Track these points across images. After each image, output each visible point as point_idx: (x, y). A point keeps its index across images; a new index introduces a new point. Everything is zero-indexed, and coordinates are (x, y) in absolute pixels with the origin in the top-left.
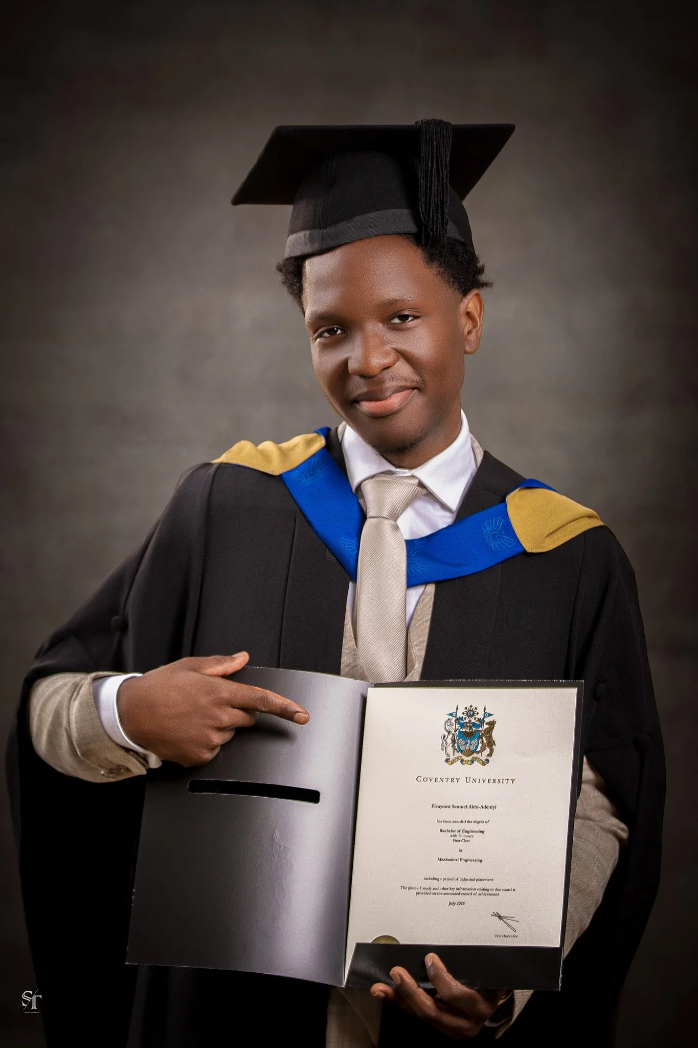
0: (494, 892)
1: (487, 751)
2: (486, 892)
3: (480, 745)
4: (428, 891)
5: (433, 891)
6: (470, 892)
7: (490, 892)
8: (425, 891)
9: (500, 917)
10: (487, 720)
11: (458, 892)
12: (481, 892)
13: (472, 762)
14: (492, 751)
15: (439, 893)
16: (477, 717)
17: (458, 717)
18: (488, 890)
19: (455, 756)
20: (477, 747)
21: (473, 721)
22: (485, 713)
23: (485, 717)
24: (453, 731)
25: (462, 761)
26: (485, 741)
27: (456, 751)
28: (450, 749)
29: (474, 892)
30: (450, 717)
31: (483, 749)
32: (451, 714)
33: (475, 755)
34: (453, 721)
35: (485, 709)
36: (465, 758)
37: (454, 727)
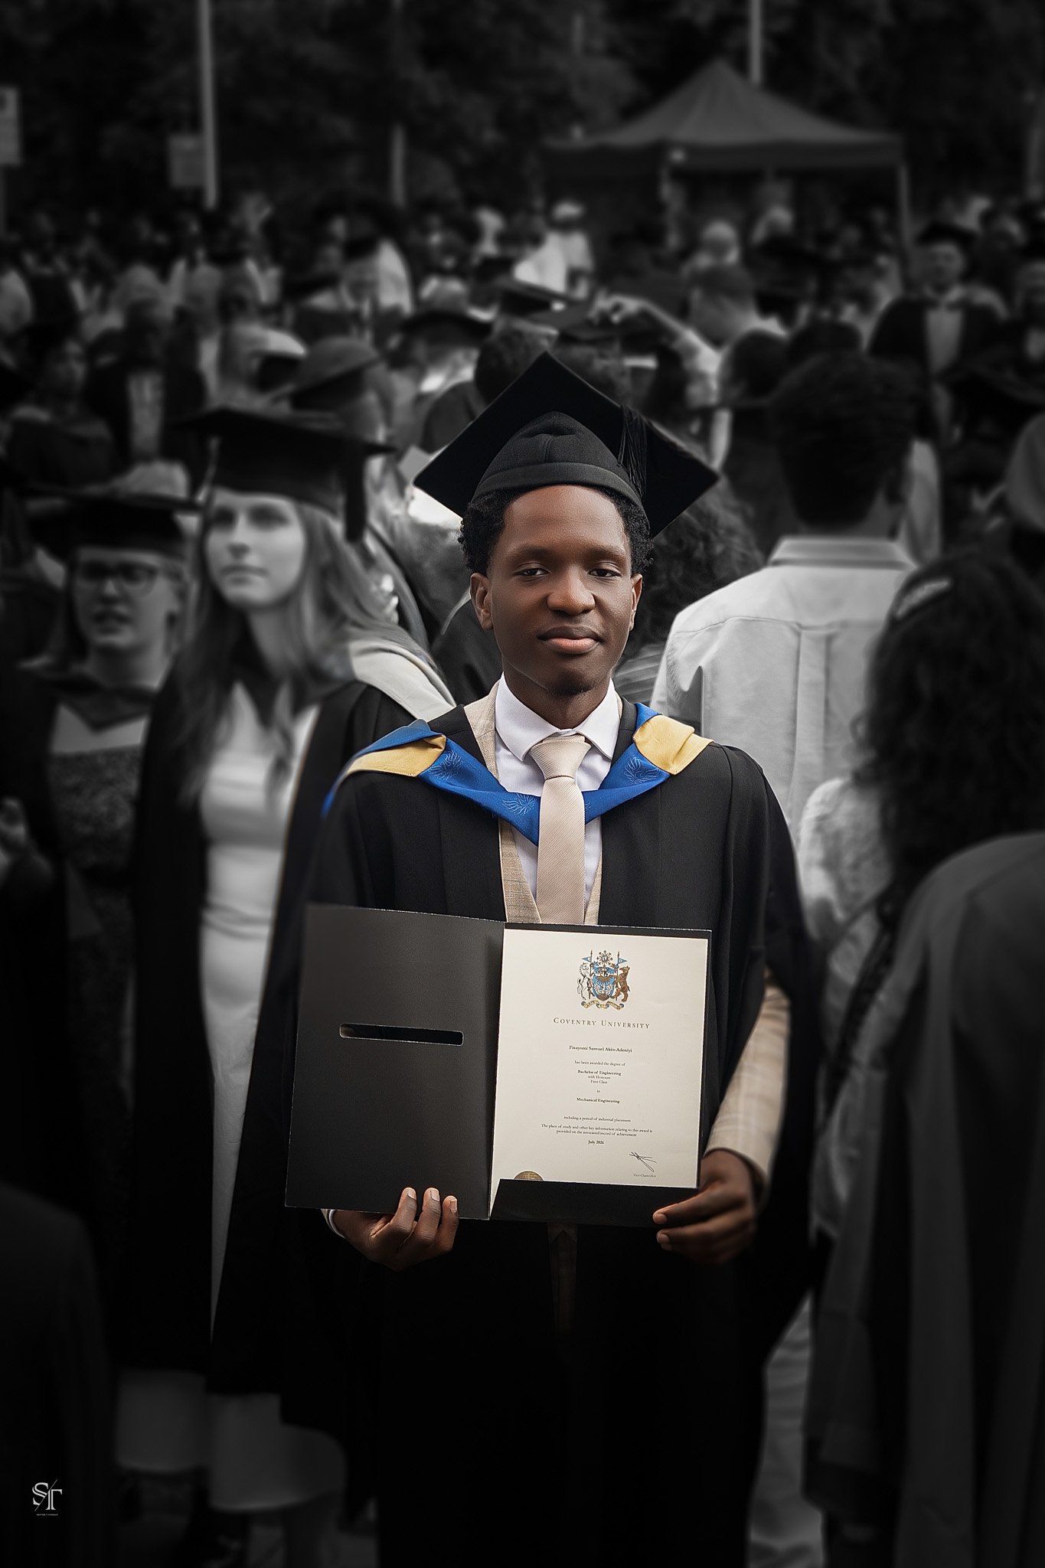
0: (632, 1133)
1: (622, 996)
2: (624, 1132)
3: (615, 990)
4: (568, 1130)
5: (572, 1130)
6: (608, 1131)
7: (628, 1132)
8: (566, 1129)
9: (638, 1157)
10: (621, 966)
11: (597, 1131)
12: (619, 1132)
13: (608, 1006)
14: (626, 996)
15: (579, 1132)
16: (611, 962)
17: (593, 962)
18: (626, 1131)
19: (591, 1000)
20: (612, 992)
21: (607, 966)
22: (619, 959)
23: (619, 963)
24: (588, 976)
25: (597, 1005)
26: (620, 987)
27: (591, 995)
28: (586, 993)
29: (612, 1132)
30: (585, 962)
31: (618, 994)
32: (586, 959)
33: (610, 999)
34: (588, 966)
35: (618, 955)
36: (601, 1002)
37: (589, 971)
